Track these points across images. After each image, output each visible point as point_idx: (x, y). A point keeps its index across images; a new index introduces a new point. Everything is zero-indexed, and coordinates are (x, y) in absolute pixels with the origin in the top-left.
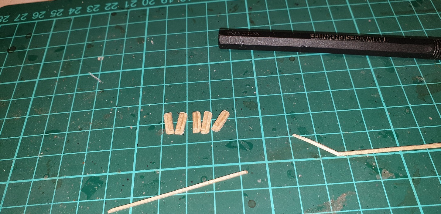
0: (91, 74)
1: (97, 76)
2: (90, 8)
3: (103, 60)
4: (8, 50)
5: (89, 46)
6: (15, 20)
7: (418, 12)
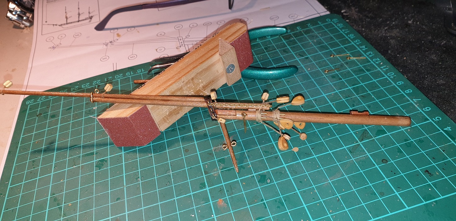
0: (91, 116)
1: (95, 116)
2: (84, 85)
3: (97, 109)
4: (37, 116)
5: (87, 104)
6: (38, 101)
7: (267, 52)
